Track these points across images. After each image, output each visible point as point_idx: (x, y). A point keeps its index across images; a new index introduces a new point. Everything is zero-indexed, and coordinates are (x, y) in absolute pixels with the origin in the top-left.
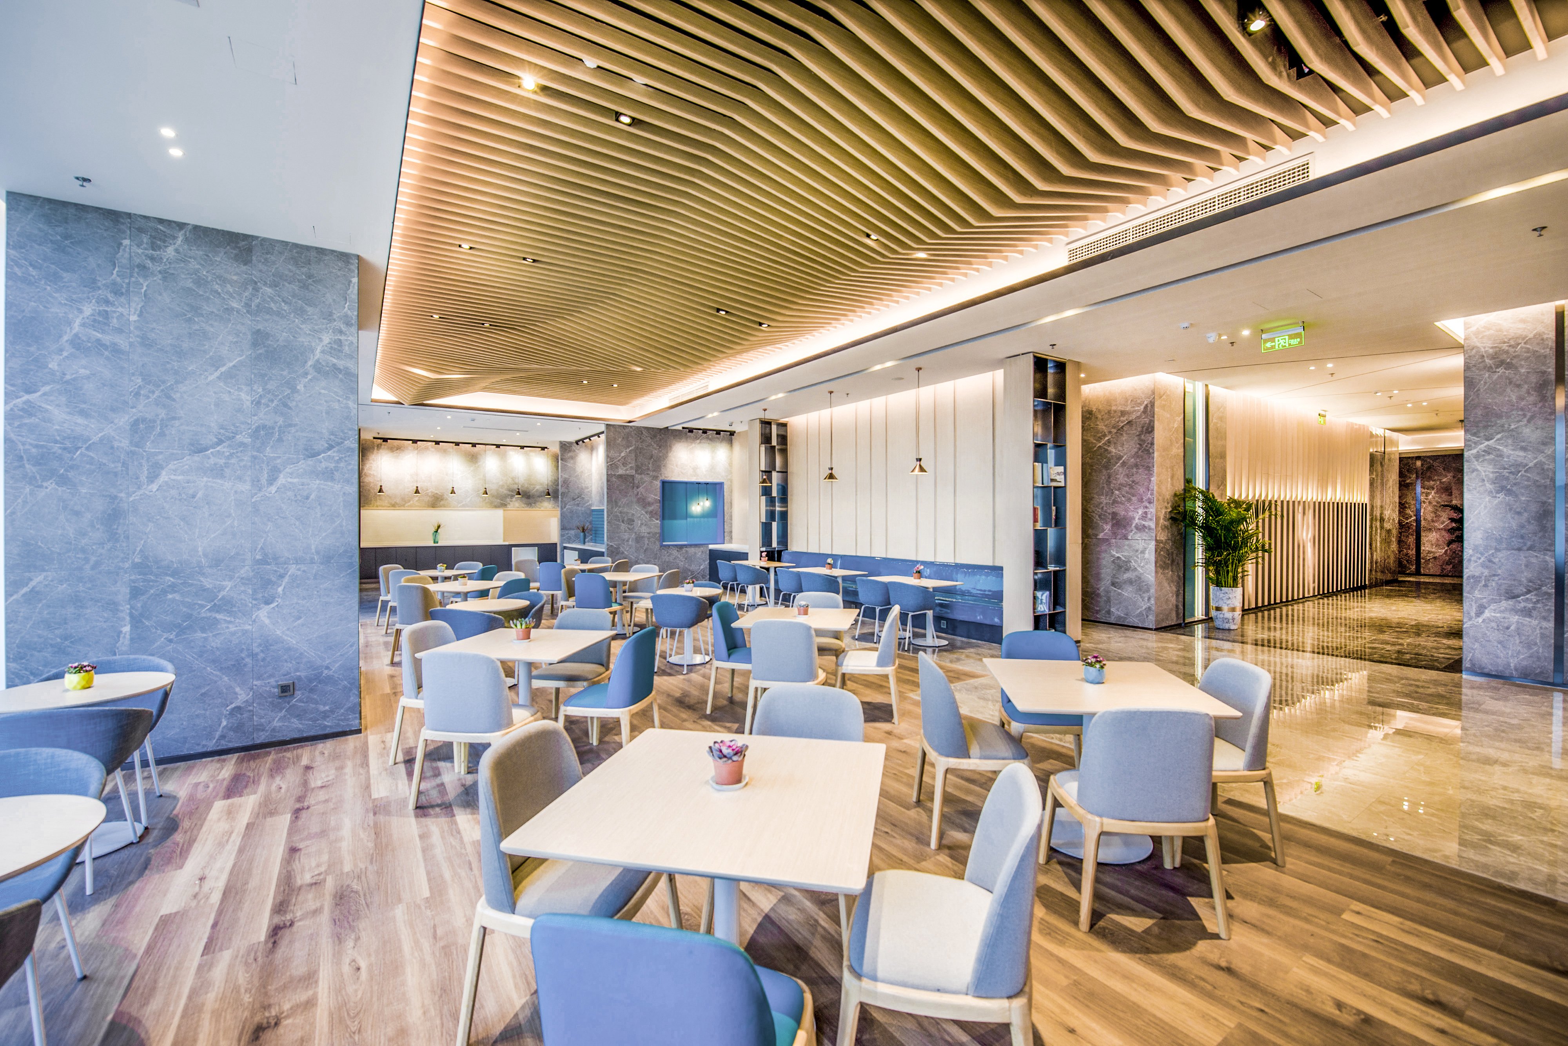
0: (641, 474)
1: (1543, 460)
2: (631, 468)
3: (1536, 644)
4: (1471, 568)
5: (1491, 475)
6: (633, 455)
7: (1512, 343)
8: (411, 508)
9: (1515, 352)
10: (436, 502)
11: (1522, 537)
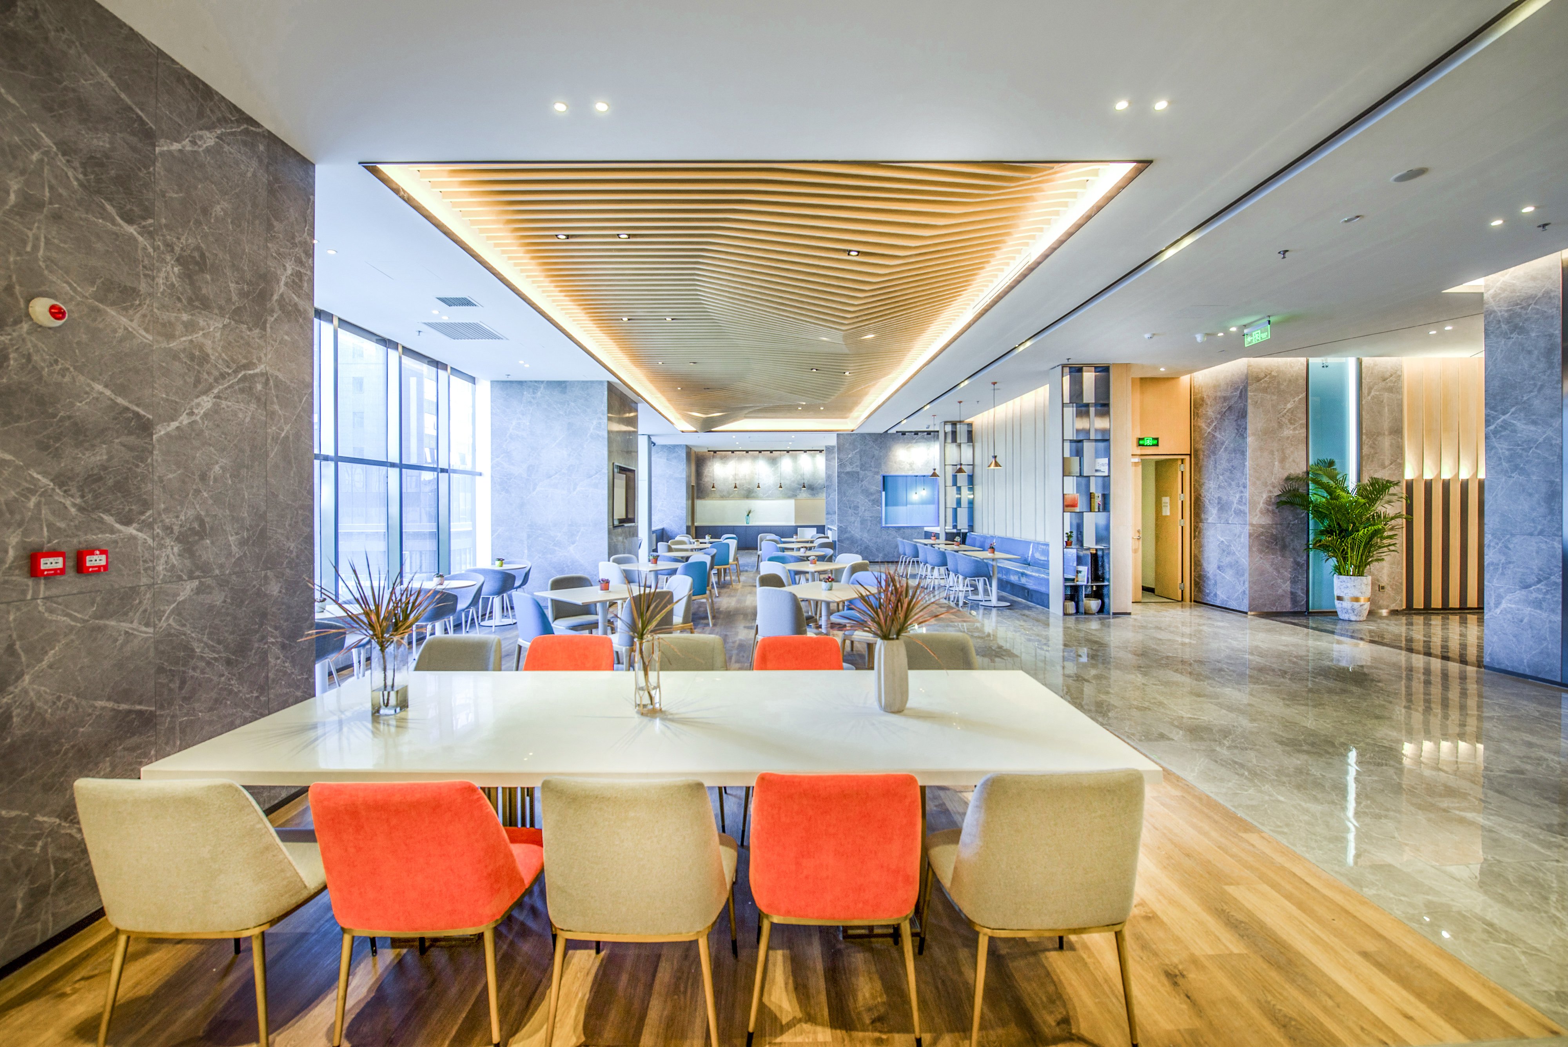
0: (865, 470)
1: (1551, 434)
2: (857, 466)
3: (1545, 639)
4: (1491, 555)
5: (1507, 453)
6: (858, 456)
7: (1524, 304)
8: (733, 498)
9: (1526, 314)
10: (749, 494)
11: (1533, 521)
